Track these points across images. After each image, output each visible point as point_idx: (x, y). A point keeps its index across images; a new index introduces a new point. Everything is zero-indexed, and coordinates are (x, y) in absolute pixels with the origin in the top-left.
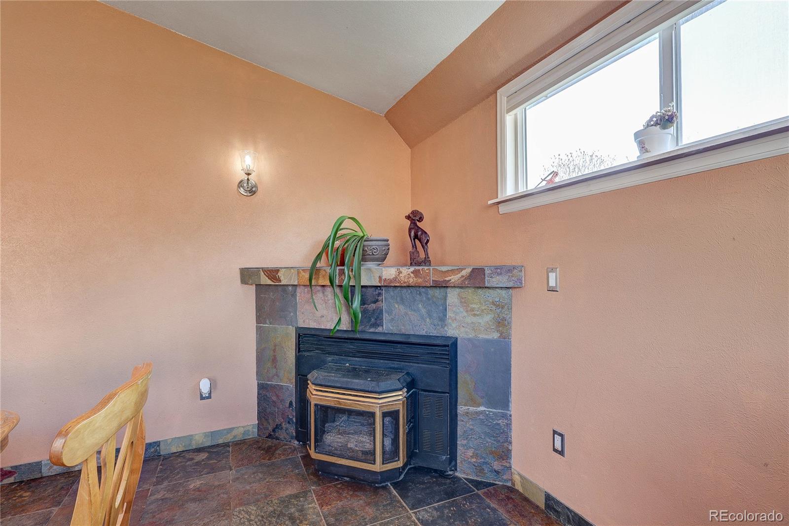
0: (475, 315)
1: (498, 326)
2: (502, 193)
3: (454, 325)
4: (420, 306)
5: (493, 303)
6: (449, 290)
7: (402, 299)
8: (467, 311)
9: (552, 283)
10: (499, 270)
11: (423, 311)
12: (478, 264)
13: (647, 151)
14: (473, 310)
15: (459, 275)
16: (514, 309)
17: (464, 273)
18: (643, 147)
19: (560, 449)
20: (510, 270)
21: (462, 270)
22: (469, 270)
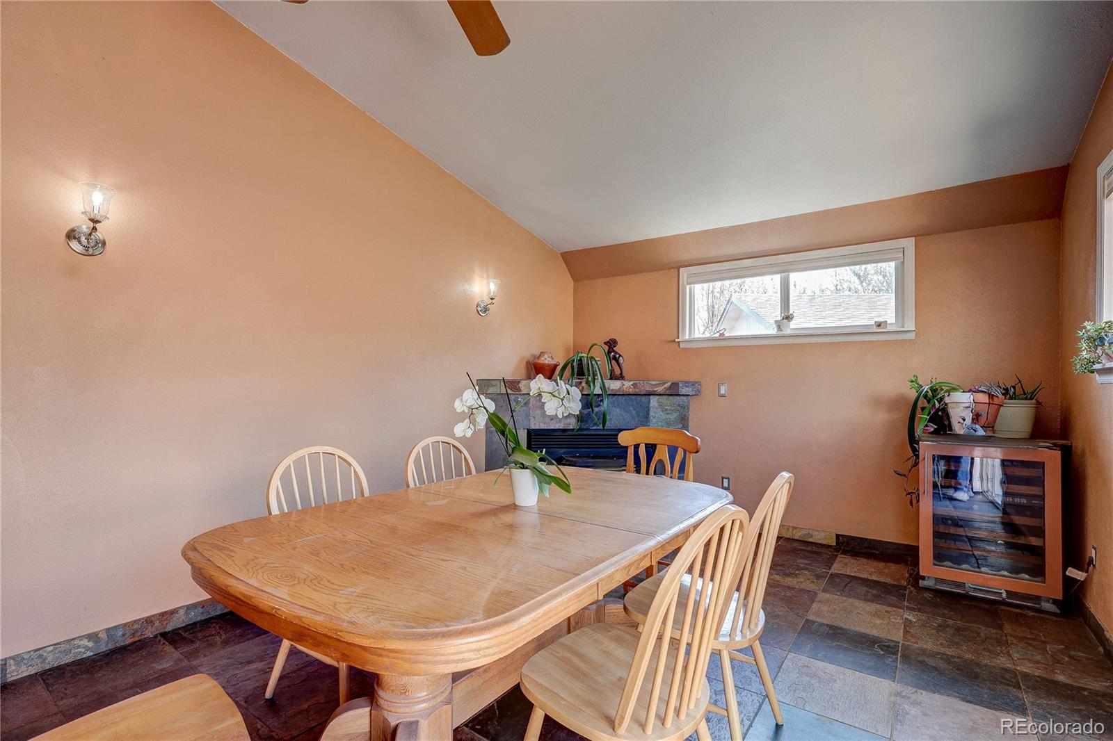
0: (667, 414)
1: (682, 420)
2: (683, 335)
3: (654, 421)
4: (631, 409)
5: (679, 405)
6: (651, 397)
7: (618, 404)
8: (663, 411)
9: (722, 392)
10: (687, 384)
11: (634, 412)
12: (676, 380)
13: (781, 330)
14: (666, 410)
15: (663, 387)
16: (691, 409)
17: (666, 385)
18: (779, 328)
19: (727, 486)
20: (693, 384)
21: (665, 383)
22: (669, 384)
